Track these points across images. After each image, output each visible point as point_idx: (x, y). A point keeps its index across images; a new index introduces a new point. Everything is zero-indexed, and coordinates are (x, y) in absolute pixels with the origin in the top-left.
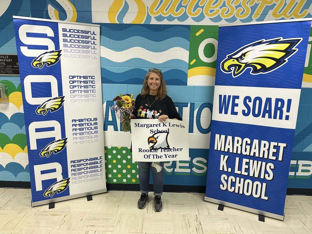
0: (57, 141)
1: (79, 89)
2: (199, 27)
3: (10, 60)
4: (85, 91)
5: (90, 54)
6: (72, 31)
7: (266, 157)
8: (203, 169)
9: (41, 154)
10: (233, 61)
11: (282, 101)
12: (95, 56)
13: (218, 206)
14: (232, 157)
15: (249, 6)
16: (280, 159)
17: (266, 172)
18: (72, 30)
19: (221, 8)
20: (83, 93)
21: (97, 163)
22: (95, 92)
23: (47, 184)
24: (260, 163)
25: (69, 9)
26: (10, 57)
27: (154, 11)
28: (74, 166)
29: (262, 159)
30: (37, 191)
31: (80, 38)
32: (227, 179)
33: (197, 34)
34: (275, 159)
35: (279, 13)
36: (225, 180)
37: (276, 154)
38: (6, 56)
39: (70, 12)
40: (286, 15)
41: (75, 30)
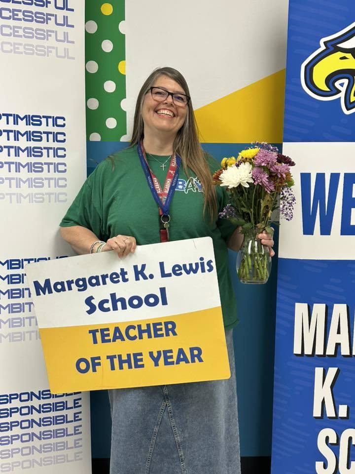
10: (341, 58)
22: (65, 171)
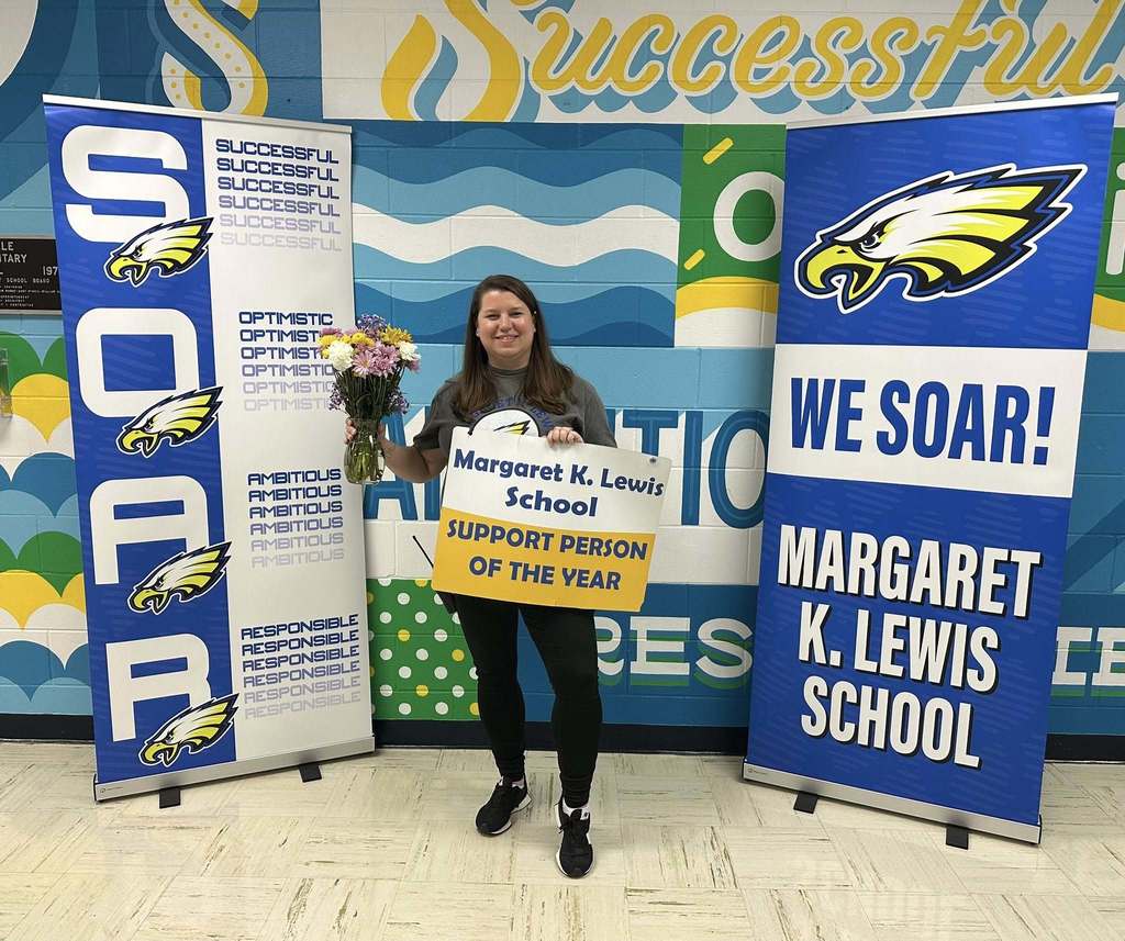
0: (194, 554)
1: (277, 361)
2: (716, 133)
3: (21, 259)
4: (296, 370)
5: (316, 233)
6: (250, 148)
7: (967, 604)
8: (736, 661)
9: (132, 601)
11: (1021, 394)
12: (332, 242)
13: (794, 798)
14: (841, 609)
15: (897, 53)
16: (1020, 609)
17: (970, 662)
18: (251, 144)
19: (793, 61)
20: (289, 377)
21: (339, 638)
23: (153, 714)
24: (946, 627)
25: (238, 69)
26: (21, 245)
27: (552, 76)
28: (254, 649)
29: (955, 614)
30: (115, 740)
31: (280, 174)
32: (825, 694)
33: (710, 158)
34: (1001, 612)
35: (1009, 77)
36: (820, 698)
37: (1003, 593)
38: (6, 241)
39: (240, 80)
40: (1033, 85)
41: (260, 144)
